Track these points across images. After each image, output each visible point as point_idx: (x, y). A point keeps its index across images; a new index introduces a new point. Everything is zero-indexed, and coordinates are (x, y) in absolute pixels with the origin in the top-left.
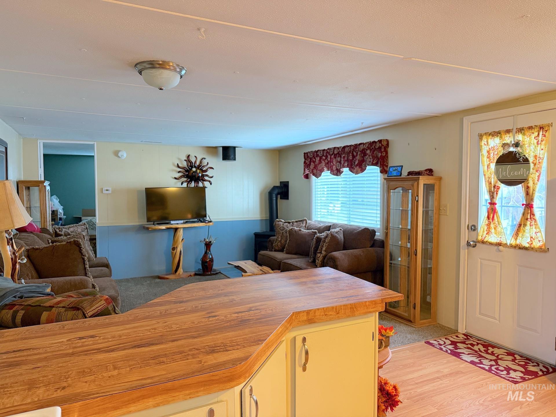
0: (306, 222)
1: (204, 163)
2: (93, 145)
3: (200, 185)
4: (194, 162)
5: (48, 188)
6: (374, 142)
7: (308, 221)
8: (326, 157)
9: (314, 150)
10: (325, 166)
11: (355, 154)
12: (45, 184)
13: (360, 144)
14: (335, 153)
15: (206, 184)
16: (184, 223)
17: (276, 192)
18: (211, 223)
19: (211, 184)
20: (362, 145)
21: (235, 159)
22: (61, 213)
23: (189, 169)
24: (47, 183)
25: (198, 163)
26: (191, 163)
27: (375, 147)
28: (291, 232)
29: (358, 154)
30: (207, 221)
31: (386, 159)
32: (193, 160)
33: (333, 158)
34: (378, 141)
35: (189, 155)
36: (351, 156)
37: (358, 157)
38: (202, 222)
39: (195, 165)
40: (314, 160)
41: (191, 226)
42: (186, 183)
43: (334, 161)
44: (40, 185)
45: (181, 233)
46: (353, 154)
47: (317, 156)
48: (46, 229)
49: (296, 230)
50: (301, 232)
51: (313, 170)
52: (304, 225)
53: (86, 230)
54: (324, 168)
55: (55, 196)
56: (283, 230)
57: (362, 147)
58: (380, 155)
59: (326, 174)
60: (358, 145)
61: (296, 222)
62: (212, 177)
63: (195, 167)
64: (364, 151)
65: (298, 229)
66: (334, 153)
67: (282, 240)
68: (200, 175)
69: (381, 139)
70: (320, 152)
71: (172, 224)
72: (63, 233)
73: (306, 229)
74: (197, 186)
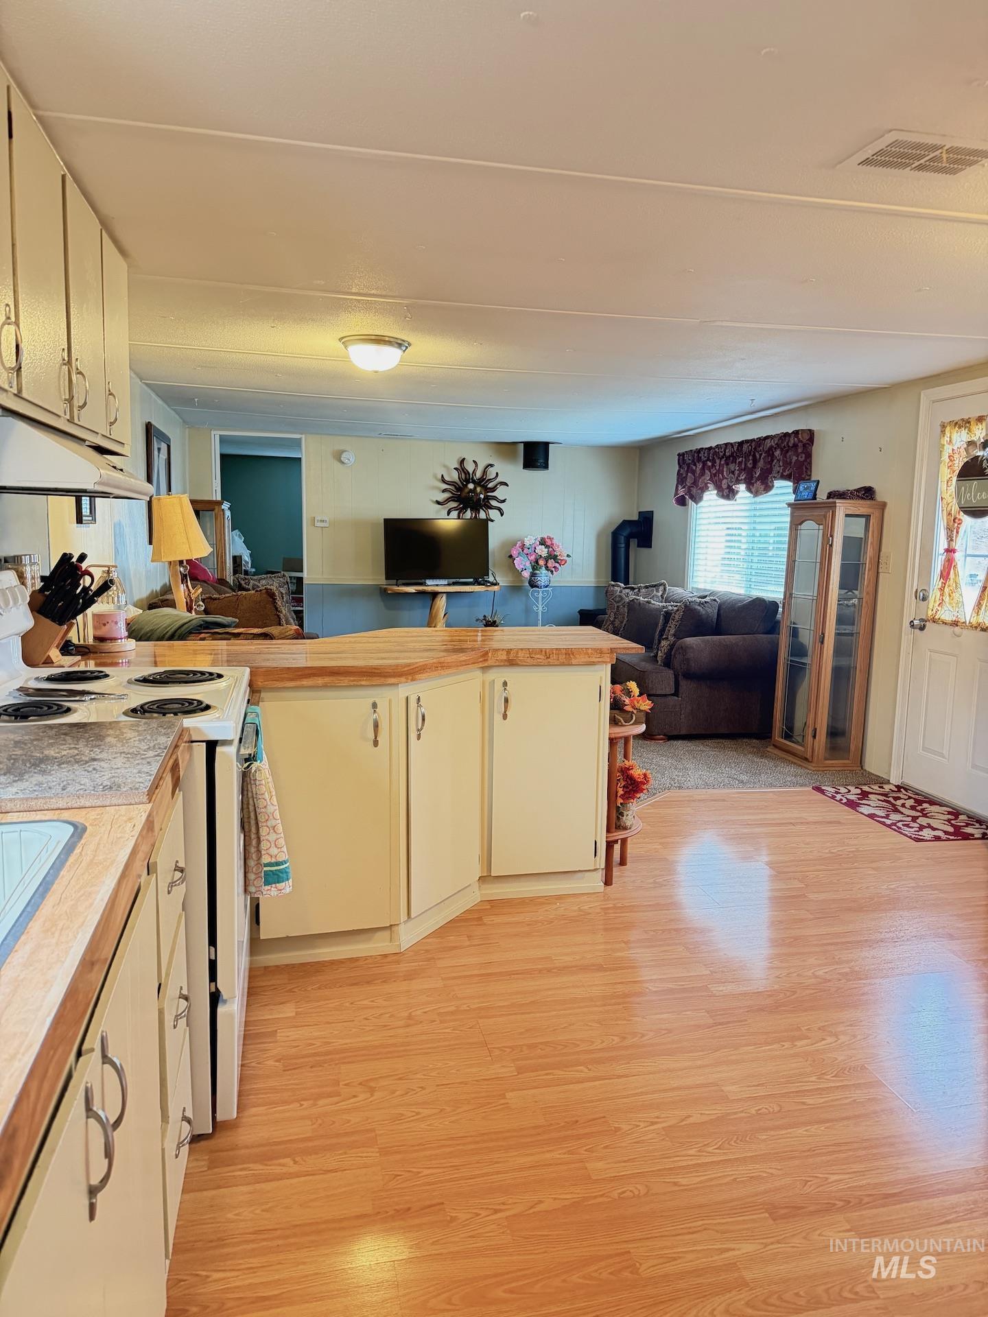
0: (665, 589)
1: (490, 474)
2: (300, 439)
3: (482, 515)
4: (471, 473)
5: (228, 513)
6: (786, 435)
7: (668, 588)
8: (714, 462)
9: (694, 449)
10: (709, 480)
11: (758, 456)
12: (223, 507)
13: (767, 437)
14: (727, 454)
15: (493, 514)
16: (449, 585)
17: (626, 532)
18: (496, 587)
19: (502, 515)
20: (768, 441)
21: (546, 466)
22: (247, 563)
23: (461, 485)
24: (226, 506)
25: (478, 475)
26: (467, 473)
27: (788, 443)
28: (632, 605)
29: (762, 457)
30: (489, 582)
31: (806, 468)
32: (470, 467)
33: (723, 464)
34: (793, 432)
35: (464, 459)
36: (751, 462)
37: (761, 464)
38: (479, 584)
39: (473, 477)
40: (694, 468)
41: (459, 591)
42: (457, 512)
43: (725, 470)
44: (216, 507)
45: (442, 602)
46: (754, 456)
47: (699, 459)
48: (224, 580)
49: (641, 602)
50: (650, 605)
51: (692, 488)
52: (660, 594)
53: (286, 586)
54: (709, 485)
55: (237, 530)
56: (619, 602)
57: (769, 443)
58: (795, 458)
59: (711, 496)
60: (763, 440)
61: (647, 587)
62: (504, 501)
63: (474, 482)
64: (771, 452)
65: (646, 599)
66: (724, 454)
67: (617, 620)
68: (482, 496)
69: (797, 429)
70: (704, 453)
71: (428, 586)
72: (250, 587)
73: (664, 600)
74: (476, 517)
